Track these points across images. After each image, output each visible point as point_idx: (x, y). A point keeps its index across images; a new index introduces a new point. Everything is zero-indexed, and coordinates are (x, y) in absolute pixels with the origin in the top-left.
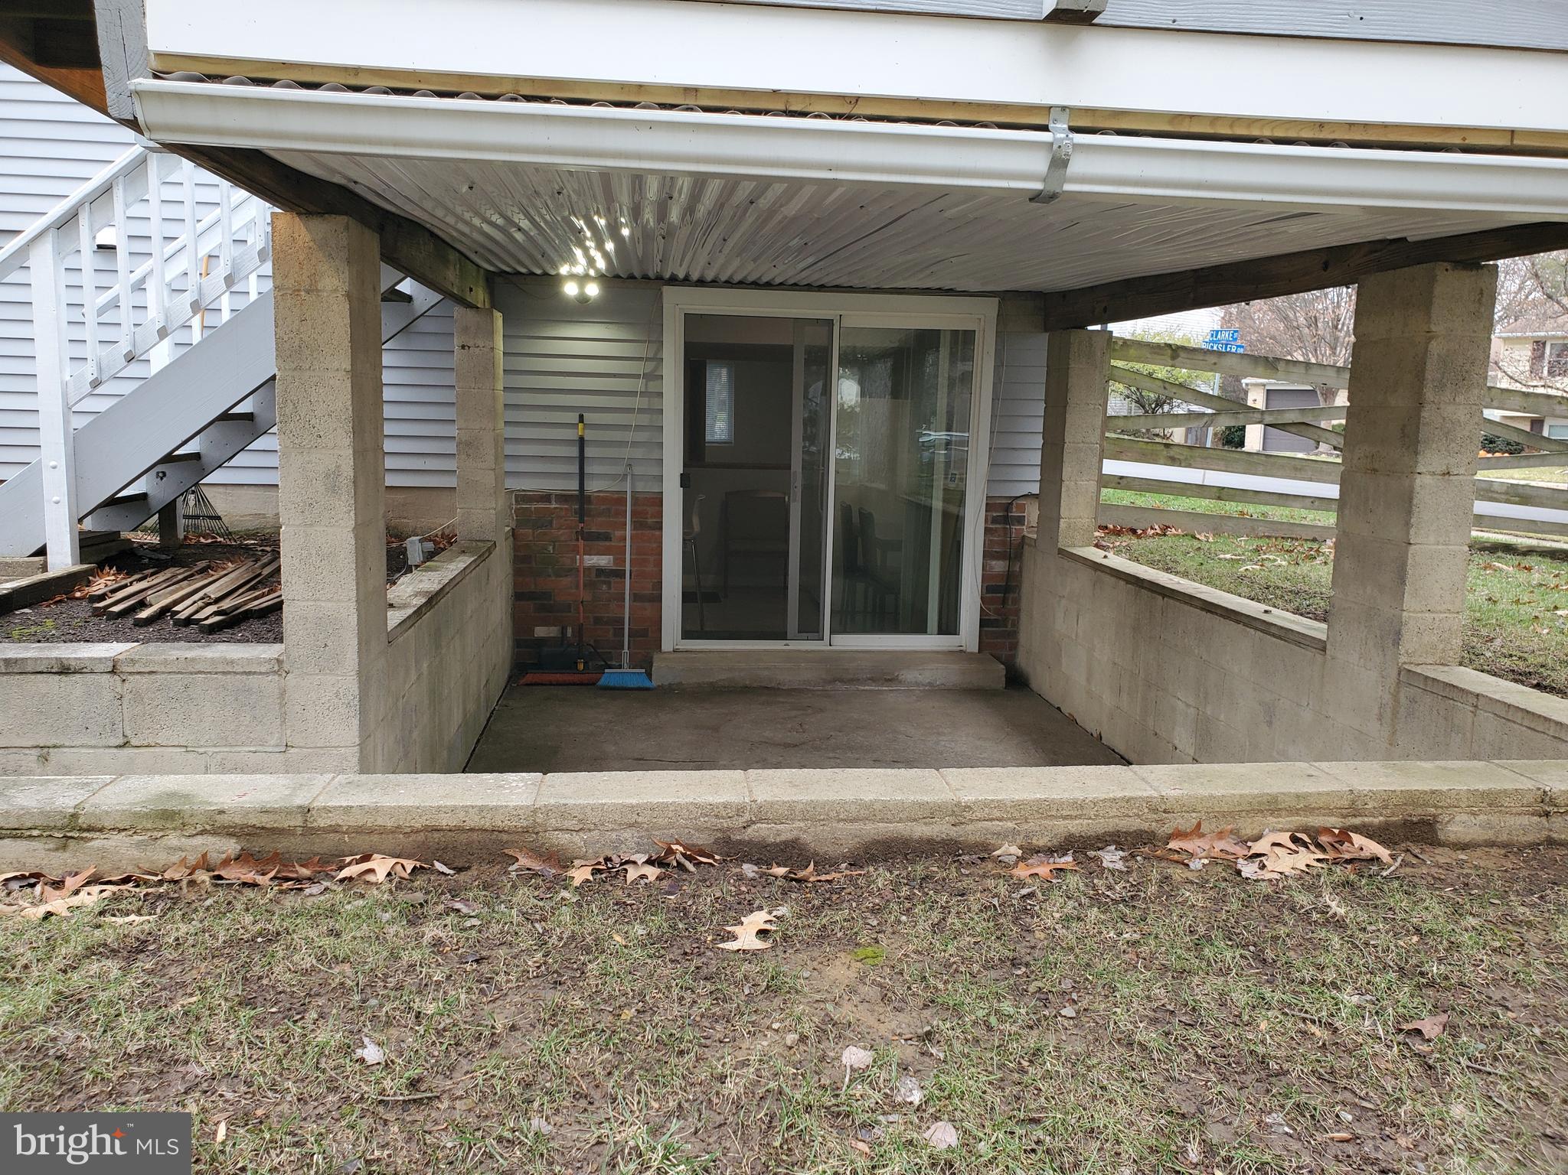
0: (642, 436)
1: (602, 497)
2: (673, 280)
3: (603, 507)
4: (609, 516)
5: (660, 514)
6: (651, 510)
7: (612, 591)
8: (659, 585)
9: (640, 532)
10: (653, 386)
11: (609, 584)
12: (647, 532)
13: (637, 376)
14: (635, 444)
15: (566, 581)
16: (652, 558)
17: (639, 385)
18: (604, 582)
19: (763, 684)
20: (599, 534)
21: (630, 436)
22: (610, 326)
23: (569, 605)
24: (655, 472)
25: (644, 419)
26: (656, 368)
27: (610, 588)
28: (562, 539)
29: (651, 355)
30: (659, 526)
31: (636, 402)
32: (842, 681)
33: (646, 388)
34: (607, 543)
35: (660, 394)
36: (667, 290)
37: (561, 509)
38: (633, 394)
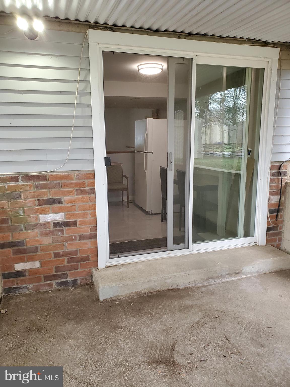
0: (80, 134)
1: (55, 175)
2: (96, 26)
3: (55, 182)
4: (60, 187)
5: (93, 184)
6: (87, 182)
7: (65, 235)
8: (95, 228)
9: (81, 196)
10: (84, 100)
11: (62, 231)
12: (85, 196)
13: (73, 93)
14: (75, 139)
15: (33, 233)
16: (89, 212)
17: (74, 99)
18: (59, 231)
19: (169, 288)
20: (54, 200)
21: (70, 134)
22: (53, 58)
23: (37, 248)
24: (89, 157)
25: (79, 122)
26: (85, 88)
27: (63, 234)
28: (29, 205)
29: (82, 79)
30: (93, 192)
31: (74, 111)
32: (212, 278)
33: (80, 100)
34: (59, 205)
35: (90, 105)
36: (91, 33)
37: (27, 185)
38: (70, 105)
